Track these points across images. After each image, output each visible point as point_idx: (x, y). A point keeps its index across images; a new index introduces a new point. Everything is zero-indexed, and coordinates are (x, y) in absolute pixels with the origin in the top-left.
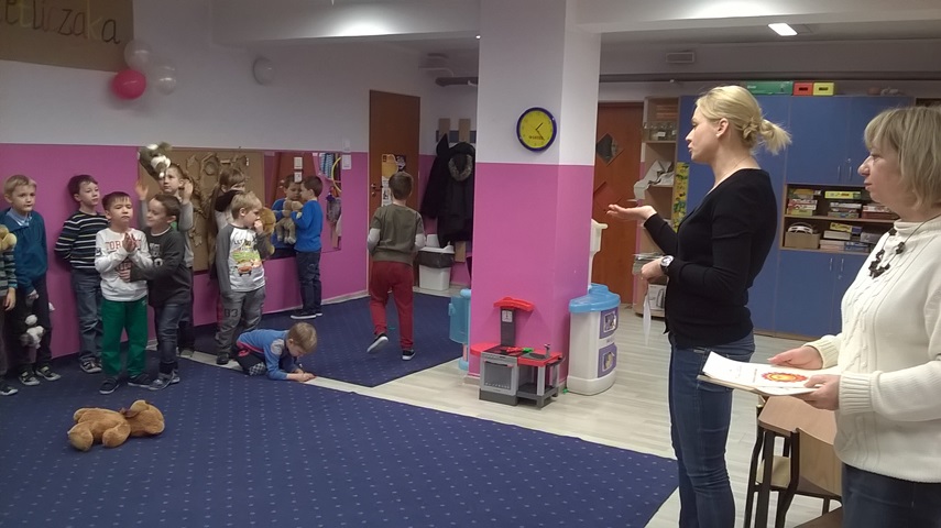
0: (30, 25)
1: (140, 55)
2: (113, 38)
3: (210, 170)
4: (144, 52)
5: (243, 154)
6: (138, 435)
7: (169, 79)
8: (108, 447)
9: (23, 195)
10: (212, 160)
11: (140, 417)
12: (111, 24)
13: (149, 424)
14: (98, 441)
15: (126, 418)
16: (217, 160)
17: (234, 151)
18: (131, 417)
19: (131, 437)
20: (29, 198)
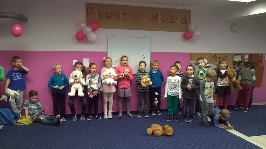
0: (162, 21)
1: (192, 27)
2: (185, 23)
3: (213, 59)
4: (193, 26)
5: (225, 55)
6: (165, 134)
7: (199, 33)
8: (156, 136)
9: (155, 66)
10: (215, 57)
11: (166, 130)
12: (185, 18)
13: (168, 132)
14: (153, 134)
15: (163, 129)
16: (216, 56)
17: (222, 54)
18: (164, 129)
19: (163, 135)
20: (156, 66)
